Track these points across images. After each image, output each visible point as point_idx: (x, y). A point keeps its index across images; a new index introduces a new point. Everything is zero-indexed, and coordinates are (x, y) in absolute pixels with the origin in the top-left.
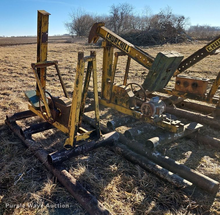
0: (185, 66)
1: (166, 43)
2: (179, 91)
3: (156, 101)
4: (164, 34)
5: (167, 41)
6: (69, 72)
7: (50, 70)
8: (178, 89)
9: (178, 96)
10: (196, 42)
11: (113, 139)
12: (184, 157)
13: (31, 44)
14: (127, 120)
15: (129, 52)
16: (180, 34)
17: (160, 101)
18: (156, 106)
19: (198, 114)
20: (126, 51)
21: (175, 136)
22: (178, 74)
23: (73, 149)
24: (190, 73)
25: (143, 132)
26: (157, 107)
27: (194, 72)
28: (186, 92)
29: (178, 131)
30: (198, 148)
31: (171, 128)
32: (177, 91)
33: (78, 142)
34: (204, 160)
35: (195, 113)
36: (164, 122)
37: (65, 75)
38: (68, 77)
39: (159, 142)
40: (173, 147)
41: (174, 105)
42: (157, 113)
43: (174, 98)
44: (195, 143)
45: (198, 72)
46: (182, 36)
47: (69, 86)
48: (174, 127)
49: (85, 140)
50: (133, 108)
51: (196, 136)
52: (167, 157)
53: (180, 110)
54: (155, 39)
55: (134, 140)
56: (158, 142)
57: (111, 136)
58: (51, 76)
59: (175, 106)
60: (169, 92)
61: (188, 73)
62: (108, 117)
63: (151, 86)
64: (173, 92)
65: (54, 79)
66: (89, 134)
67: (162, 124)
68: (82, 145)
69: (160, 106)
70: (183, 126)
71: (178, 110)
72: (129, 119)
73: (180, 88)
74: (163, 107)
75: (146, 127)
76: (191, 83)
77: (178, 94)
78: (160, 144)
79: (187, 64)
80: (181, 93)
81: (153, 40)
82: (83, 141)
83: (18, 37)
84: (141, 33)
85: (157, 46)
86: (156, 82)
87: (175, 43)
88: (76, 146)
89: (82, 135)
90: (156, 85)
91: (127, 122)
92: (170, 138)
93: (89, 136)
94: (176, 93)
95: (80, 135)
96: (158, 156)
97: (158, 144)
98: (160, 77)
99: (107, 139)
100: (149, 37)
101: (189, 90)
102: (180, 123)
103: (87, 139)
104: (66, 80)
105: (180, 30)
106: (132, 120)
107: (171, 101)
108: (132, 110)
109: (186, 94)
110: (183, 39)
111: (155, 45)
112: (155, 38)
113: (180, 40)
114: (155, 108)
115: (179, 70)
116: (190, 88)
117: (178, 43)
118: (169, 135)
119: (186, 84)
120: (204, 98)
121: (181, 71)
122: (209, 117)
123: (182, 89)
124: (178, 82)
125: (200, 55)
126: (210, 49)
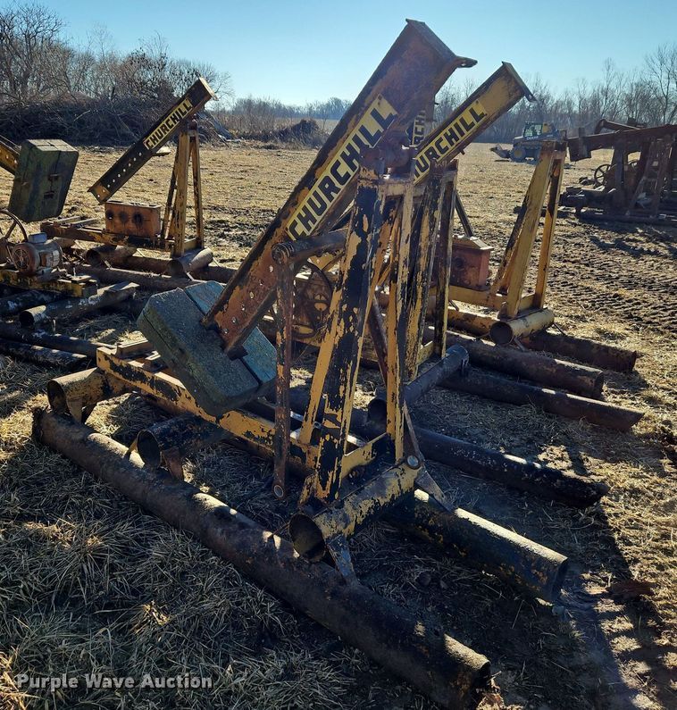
0: (116, 178)
2: (114, 233)
8: (112, 230)
9: (114, 243)
10: (237, 142)
17: (49, 241)
21: (80, 303)
22: (109, 196)
26: (42, 251)
28: (126, 233)
29: (85, 294)
31: (73, 290)
32: (112, 233)
35: (141, 273)
36: (61, 280)
39: (45, 312)
40: (83, 327)
41: (106, 262)
42: (43, 263)
43: (108, 249)
48: (76, 287)
50: (3, 265)
52: (58, 335)
54: (132, 126)
59: (108, 265)
60: (97, 237)
63: (24, 209)
64: (104, 236)
67: (58, 286)
69: (47, 251)
70: (94, 284)
73: (115, 226)
74: (56, 253)
76: (130, 213)
77: (114, 239)
79: (119, 175)
80: (118, 237)
84: (89, 107)
90: (34, 207)
92: (70, 307)
94: (109, 237)
96: (43, 335)
97: (43, 315)
98: (38, 192)
100: (113, 119)
101: (130, 229)
102: (89, 278)
107: (101, 254)
109: (127, 238)
114: (36, 253)
115: (108, 189)
116: (131, 225)
118: (69, 302)
119: (123, 216)
120: (156, 242)
121: (112, 191)
122: (163, 276)
123: (118, 227)
124: (109, 214)
125: (138, 157)
126: (151, 143)
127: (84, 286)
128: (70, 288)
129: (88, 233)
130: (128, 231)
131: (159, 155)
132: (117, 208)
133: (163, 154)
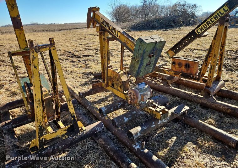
0: (179, 47)
1: (182, 26)
2: (175, 71)
3: (142, 87)
4: (181, 19)
5: (183, 24)
6: (96, 53)
7: (80, 52)
8: (174, 70)
9: (174, 75)
11: (96, 131)
12: (167, 145)
13: (77, 29)
14: (120, 105)
15: (119, 37)
16: (193, 18)
17: (146, 86)
18: (141, 93)
19: (190, 93)
20: (116, 36)
21: (159, 123)
22: (174, 55)
23: (39, 152)
24: (195, 51)
25: (130, 118)
26: (143, 93)
27: (198, 50)
28: (180, 72)
29: (162, 118)
30: (184, 132)
31: (155, 115)
32: (174, 71)
33: (50, 141)
34: (185, 149)
36: (150, 108)
37: (91, 56)
38: (92, 58)
39: (141, 132)
40: (159, 134)
41: (170, 84)
42: (142, 100)
43: (171, 78)
44: (181, 126)
45: (201, 50)
46: (195, 20)
47: (89, 66)
48: (158, 114)
49: (60, 137)
50: (126, 92)
51: (183, 119)
52: (146, 150)
53: (175, 90)
55: (120, 128)
56: (139, 132)
57: (94, 127)
58: (78, 58)
60: (167, 72)
61: (193, 51)
62: (110, 99)
63: (135, 72)
64: (170, 72)
65: (79, 60)
66: (66, 129)
67: (149, 110)
68: (54, 145)
69: (145, 93)
70: (167, 112)
71: (173, 89)
72: (122, 104)
73: (175, 68)
74: (149, 93)
75: (134, 113)
76: (184, 63)
77: (174, 74)
78: (141, 135)
79: (180, 46)
80: (177, 73)
81: (172, 24)
82: (59, 138)
83: (70, 24)
85: (176, 28)
86: (139, 68)
87: (189, 25)
88: (45, 147)
89: (56, 132)
90: (140, 71)
91: (120, 106)
92: (154, 126)
93: (66, 132)
94: (172, 73)
95: (52, 133)
96: (138, 149)
97: (139, 135)
98: (143, 63)
99: (88, 132)
100: (169, 21)
101: (183, 70)
102: (164, 109)
103: (63, 136)
104: (90, 60)
105: (193, 15)
106: (125, 104)
107: (168, 80)
108: (125, 94)
109: (181, 74)
110: (195, 22)
111: (174, 27)
112: (174, 22)
113: (193, 24)
114: (139, 95)
115: (174, 52)
116: (183, 69)
117: (191, 26)
118: (153, 123)
119: (180, 65)
120: (196, 77)
121: (176, 53)
122: (199, 96)
123: (177, 69)
124: (173, 63)
125: (191, 38)
126: (199, 31)
127: (162, 115)
128: (155, 113)
129: (163, 70)
130: (182, 71)
131: (203, 36)
132: (178, 61)
133: (205, 36)
